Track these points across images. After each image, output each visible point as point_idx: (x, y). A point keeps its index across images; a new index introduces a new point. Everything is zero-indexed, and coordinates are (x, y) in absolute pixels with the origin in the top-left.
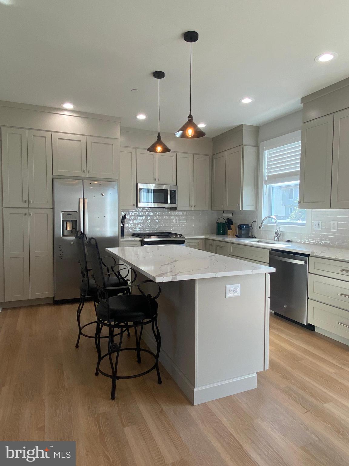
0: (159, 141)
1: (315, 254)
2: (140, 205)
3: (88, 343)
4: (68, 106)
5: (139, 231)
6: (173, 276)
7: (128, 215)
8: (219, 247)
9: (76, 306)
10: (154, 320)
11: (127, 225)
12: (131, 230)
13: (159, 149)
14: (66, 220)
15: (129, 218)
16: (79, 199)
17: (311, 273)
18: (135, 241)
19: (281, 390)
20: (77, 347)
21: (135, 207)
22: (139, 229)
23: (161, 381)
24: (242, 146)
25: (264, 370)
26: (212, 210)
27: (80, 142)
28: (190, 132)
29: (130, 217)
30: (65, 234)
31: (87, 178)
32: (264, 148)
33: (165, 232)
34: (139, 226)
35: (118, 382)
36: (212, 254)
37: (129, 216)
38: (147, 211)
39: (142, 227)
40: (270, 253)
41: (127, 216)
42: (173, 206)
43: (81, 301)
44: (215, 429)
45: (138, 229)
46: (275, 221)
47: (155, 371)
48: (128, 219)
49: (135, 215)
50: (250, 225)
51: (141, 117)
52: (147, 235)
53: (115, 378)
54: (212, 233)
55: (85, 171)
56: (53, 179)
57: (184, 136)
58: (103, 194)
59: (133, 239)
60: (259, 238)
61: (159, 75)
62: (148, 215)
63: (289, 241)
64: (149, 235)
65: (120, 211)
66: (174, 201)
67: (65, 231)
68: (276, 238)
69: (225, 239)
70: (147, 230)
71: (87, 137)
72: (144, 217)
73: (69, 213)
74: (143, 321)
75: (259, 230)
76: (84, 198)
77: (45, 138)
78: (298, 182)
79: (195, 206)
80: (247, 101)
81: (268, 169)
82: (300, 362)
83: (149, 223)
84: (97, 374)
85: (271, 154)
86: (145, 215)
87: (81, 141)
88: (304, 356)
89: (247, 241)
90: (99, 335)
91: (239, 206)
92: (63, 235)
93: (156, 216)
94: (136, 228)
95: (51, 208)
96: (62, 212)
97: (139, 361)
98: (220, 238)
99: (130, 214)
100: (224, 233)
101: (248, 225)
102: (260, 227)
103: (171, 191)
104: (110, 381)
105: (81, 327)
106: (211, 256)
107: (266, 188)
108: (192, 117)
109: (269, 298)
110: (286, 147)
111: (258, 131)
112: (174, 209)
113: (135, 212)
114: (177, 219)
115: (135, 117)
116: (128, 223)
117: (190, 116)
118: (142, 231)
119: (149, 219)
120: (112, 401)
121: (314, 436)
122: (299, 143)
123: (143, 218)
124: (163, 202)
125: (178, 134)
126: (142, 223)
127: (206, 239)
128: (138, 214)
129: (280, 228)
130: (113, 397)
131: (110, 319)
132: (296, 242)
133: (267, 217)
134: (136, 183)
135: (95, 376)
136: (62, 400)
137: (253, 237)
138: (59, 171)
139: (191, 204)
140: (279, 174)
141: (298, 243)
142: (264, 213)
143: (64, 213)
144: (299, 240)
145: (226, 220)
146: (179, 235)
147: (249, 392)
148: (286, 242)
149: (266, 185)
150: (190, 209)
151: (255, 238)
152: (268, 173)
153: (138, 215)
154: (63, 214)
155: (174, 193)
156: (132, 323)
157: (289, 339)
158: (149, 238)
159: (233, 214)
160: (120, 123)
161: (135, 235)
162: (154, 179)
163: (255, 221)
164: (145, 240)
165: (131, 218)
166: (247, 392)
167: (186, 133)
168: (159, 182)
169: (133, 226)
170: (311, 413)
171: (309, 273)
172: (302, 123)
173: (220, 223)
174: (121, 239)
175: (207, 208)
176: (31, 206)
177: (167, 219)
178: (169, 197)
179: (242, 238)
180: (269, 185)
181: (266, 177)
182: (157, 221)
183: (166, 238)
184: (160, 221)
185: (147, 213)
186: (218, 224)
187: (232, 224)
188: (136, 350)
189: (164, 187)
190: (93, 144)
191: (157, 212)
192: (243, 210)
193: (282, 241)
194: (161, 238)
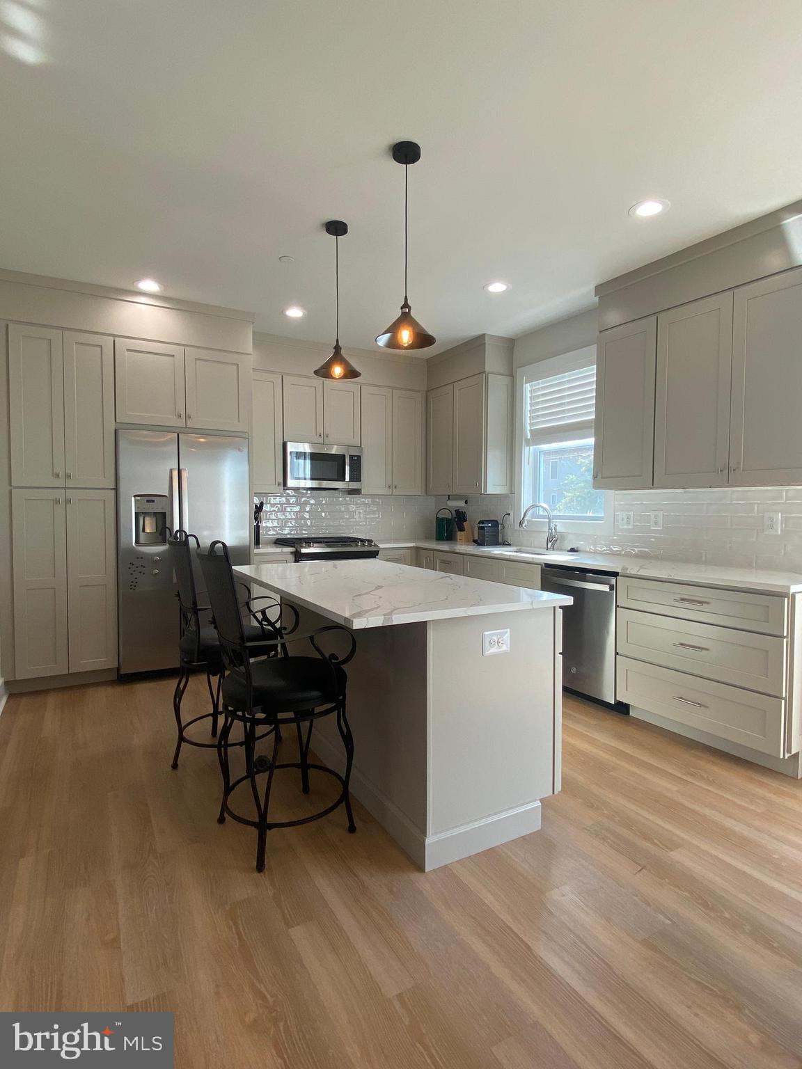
0: (337, 356)
1: (628, 572)
2: (291, 483)
3: (198, 759)
4: (149, 285)
5: (289, 534)
6: (384, 615)
8: (443, 562)
9: (171, 685)
10: (341, 706)
11: (263, 524)
12: (273, 533)
13: (338, 370)
14: (143, 513)
15: (268, 509)
16: (171, 470)
17: (622, 607)
18: (281, 553)
19: (586, 830)
20: (175, 766)
21: (282, 488)
22: (289, 531)
23: (355, 828)
24: (484, 374)
25: (553, 793)
26: (426, 493)
27: (172, 358)
28: (406, 336)
29: (271, 508)
30: (142, 540)
31: (185, 429)
32: (524, 378)
34: (289, 524)
35: (271, 835)
36: (443, 574)
37: (268, 505)
38: (304, 495)
39: (295, 526)
40: (543, 571)
41: (264, 506)
42: (354, 485)
43: (183, 672)
44: (473, 918)
45: (286, 531)
46: (546, 514)
47: (342, 809)
48: (266, 512)
49: (281, 503)
50: (500, 522)
51: (295, 313)
52: (306, 543)
53: (263, 826)
54: (427, 538)
55: (183, 416)
56: (116, 430)
57: (393, 344)
59: (279, 550)
60: (517, 546)
61: (336, 228)
62: (306, 503)
63: (573, 550)
64: (309, 541)
65: (253, 494)
66: (356, 476)
67: (141, 534)
68: (550, 544)
69: (455, 548)
70: (304, 532)
71: (186, 348)
72: (297, 509)
73: (150, 499)
74: (313, 709)
75: (516, 530)
76: (181, 468)
77: (99, 349)
78: (591, 441)
79: (395, 487)
80: (497, 287)
81: (531, 418)
82: (611, 773)
83: (308, 519)
84: (221, 820)
85: (538, 389)
86: (300, 505)
87: (173, 356)
88: (619, 762)
89: (497, 551)
90: (226, 742)
91: (480, 485)
92: (137, 542)
93: (321, 505)
94: (282, 530)
95: (113, 489)
96: (135, 496)
97: (306, 789)
98: (444, 546)
99: (270, 501)
100: (450, 538)
101: (497, 521)
102: (521, 524)
103: (351, 457)
104: (254, 833)
105: (183, 725)
106: (442, 578)
107: (528, 453)
108: (410, 308)
109: (560, 653)
111: (513, 348)
112: (356, 492)
113: (281, 498)
114: (361, 511)
115: (283, 312)
116: (266, 519)
117: (406, 305)
118: (296, 534)
119: (306, 512)
120: (258, 874)
121: (661, 917)
122: (593, 369)
123: (294, 510)
124: (336, 478)
125: (383, 340)
126: (292, 519)
127: (417, 549)
128: (286, 501)
129: (556, 525)
130: (260, 867)
131: (254, 706)
132: (587, 552)
133: (534, 506)
134: (282, 443)
135: (217, 825)
136: (152, 879)
137: (505, 544)
138: (128, 415)
139: (389, 483)
141: (590, 552)
142: (526, 500)
143: (139, 498)
144: (592, 547)
145: (454, 513)
146: (368, 541)
147: (527, 837)
148: (568, 551)
149: (528, 448)
150: (385, 491)
151: (510, 545)
152: (531, 424)
153: (286, 504)
154: (138, 500)
155: (356, 462)
156: (291, 715)
157: (586, 731)
158: (310, 546)
159: (466, 502)
160: (253, 323)
161: (280, 542)
162: (318, 435)
163: (509, 514)
164: (302, 552)
165: (273, 509)
166: (523, 838)
167: (399, 337)
168: (326, 441)
169: (277, 525)
170: (650, 871)
171: (618, 606)
172: (598, 333)
173: (443, 519)
174: (255, 550)
175: (418, 490)
176: (70, 484)
177: (343, 512)
178: (347, 468)
179: (486, 547)
180: (535, 447)
181: (528, 432)
182: (323, 514)
183: (342, 546)
184: (329, 515)
185: (303, 499)
186: (440, 521)
187: (466, 520)
188: (299, 768)
189: (337, 449)
190: (198, 362)
191: (324, 497)
192: (488, 492)
193: (560, 549)
194: (333, 546)
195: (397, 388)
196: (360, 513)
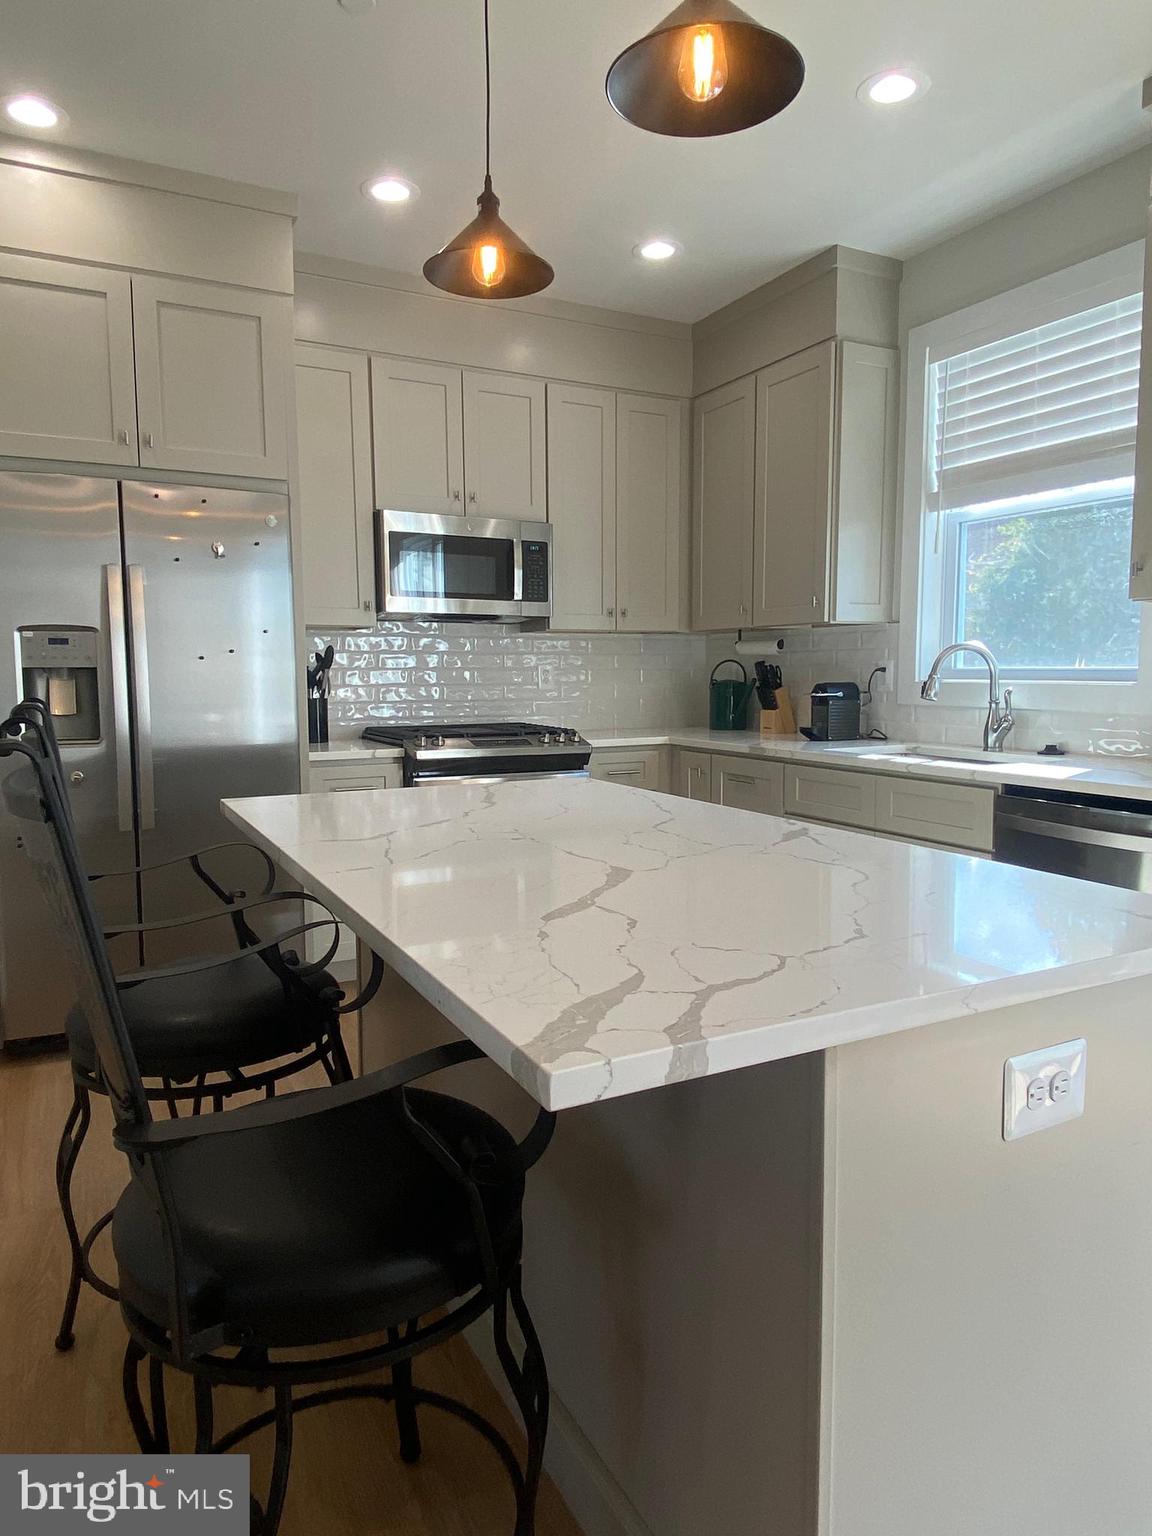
0: (489, 221)
2: (395, 604)
5: (390, 718)
7: (342, 651)
8: (733, 777)
11: (339, 694)
12: (358, 716)
13: (488, 265)
14: (43, 670)
15: (345, 662)
16: (105, 568)
18: (374, 760)
21: (373, 613)
22: (393, 712)
24: (833, 343)
26: (690, 623)
27: (101, 301)
29: (351, 660)
31: (139, 471)
32: (928, 349)
33: (500, 720)
34: (392, 697)
37: (345, 655)
38: (425, 633)
39: (405, 701)
40: (997, 804)
41: (337, 657)
42: (533, 609)
45: (386, 713)
46: (985, 667)
48: (344, 670)
49: (375, 650)
50: (863, 687)
51: (390, 191)
52: (427, 737)
54: (691, 724)
55: (131, 439)
58: (221, 550)
59: (367, 753)
60: (902, 742)
62: (430, 649)
63: (1051, 750)
64: (434, 734)
65: (306, 629)
66: (537, 588)
68: (992, 738)
70: (425, 713)
71: (134, 275)
72: (411, 662)
73: (56, 635)
75: (899, 706)
76: (128, 563)
79: (624, 613)
80: (893, 89)
81: (941, 444)
83: (434, 685)
85: (962, 375)
86: (416, 653)
87: (105, 294)
91: (821, 604)
93: (462, 654)
94: (377, 708)
96: (20, 629)
98: (732, 743)
99: (349, 646)
100: (743, 723)
101: (855, 686)
102: (925, 688)
103: (526, 545)
107: (933, 525)
110: (1032, 338)
111: (899, 280)
112: (537, 624)
113: (373, 640)
114: (548, 668)
115: (362, 189)
116: (344, 685)
118: (407, 719)
119: (433, 669)
123: (406, 664)
124: (495, 592)
126: (402, 685)
127: (672, 749)
128: (384, 646)
129: (1010, 693)
132: (1086, 754)
134: (372, 511)
137: (874, 736)
139: (609, 604)
140: (995, 459)
141: (1097, 756)
142: (927, 640)
143: (30, 634)
144: (1102, 743)
145: (750, 670)
146: (566, 731)
148: (1040, 753)
149: (933, 516)
150: (602, 623)
151: (885, 739)
152: (941, 460)
153: (385, 652)
154: (28, 639)
155: (538, 556)
158: (435, 746)
159: (780, 645)
160: (294, 220)
161: (374, 735)
162: (451, 495)
163: (883, 670)
164: (418, 757)
165: (357, 664)
168: (472, 508)
169: (365, 699)
173: (726, 684)
174: (311, 754)
175: (673, 621)
177: (510, 669)
178: (518, 574)
179: (830, 743)
180: (948, 511)
181: (934, 476)
182: (467, 674)
183: (508, 743)
184: (480, 676)
185: (424, 641)
186: (717, 688)
187: (780, 685)
188: (388, 1399)
189: (496, 528)
190: (164, 311)
191: (468, 638)
192: (840, 619)
193: (1017, 749)
194: (488, 745)
195: (626, 391)
196: (546, 671)
